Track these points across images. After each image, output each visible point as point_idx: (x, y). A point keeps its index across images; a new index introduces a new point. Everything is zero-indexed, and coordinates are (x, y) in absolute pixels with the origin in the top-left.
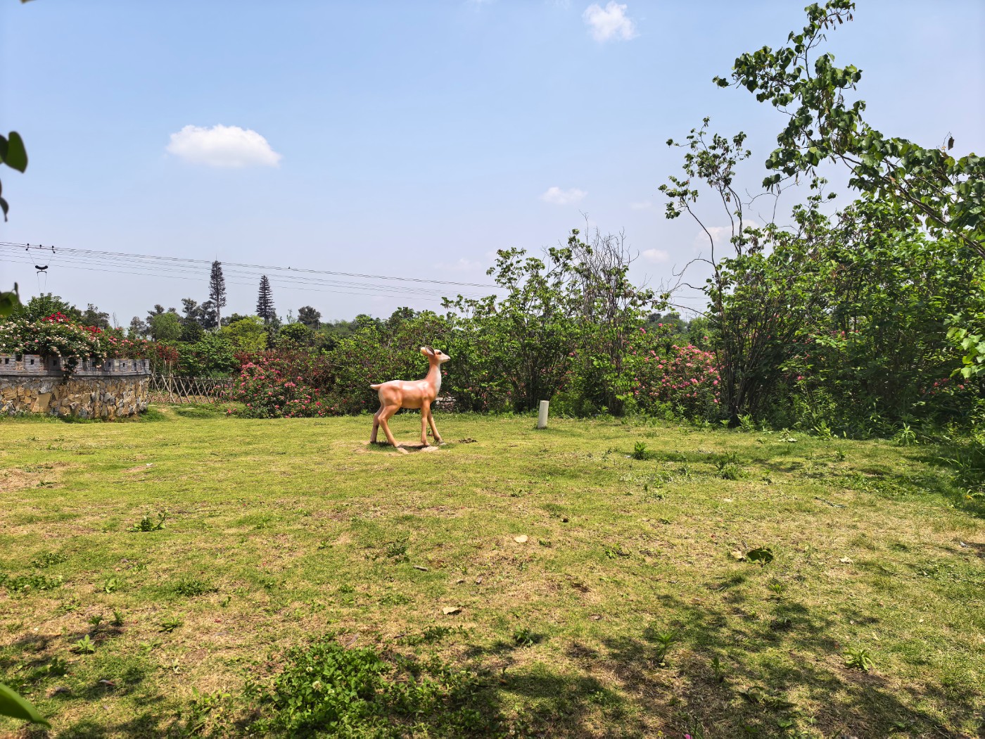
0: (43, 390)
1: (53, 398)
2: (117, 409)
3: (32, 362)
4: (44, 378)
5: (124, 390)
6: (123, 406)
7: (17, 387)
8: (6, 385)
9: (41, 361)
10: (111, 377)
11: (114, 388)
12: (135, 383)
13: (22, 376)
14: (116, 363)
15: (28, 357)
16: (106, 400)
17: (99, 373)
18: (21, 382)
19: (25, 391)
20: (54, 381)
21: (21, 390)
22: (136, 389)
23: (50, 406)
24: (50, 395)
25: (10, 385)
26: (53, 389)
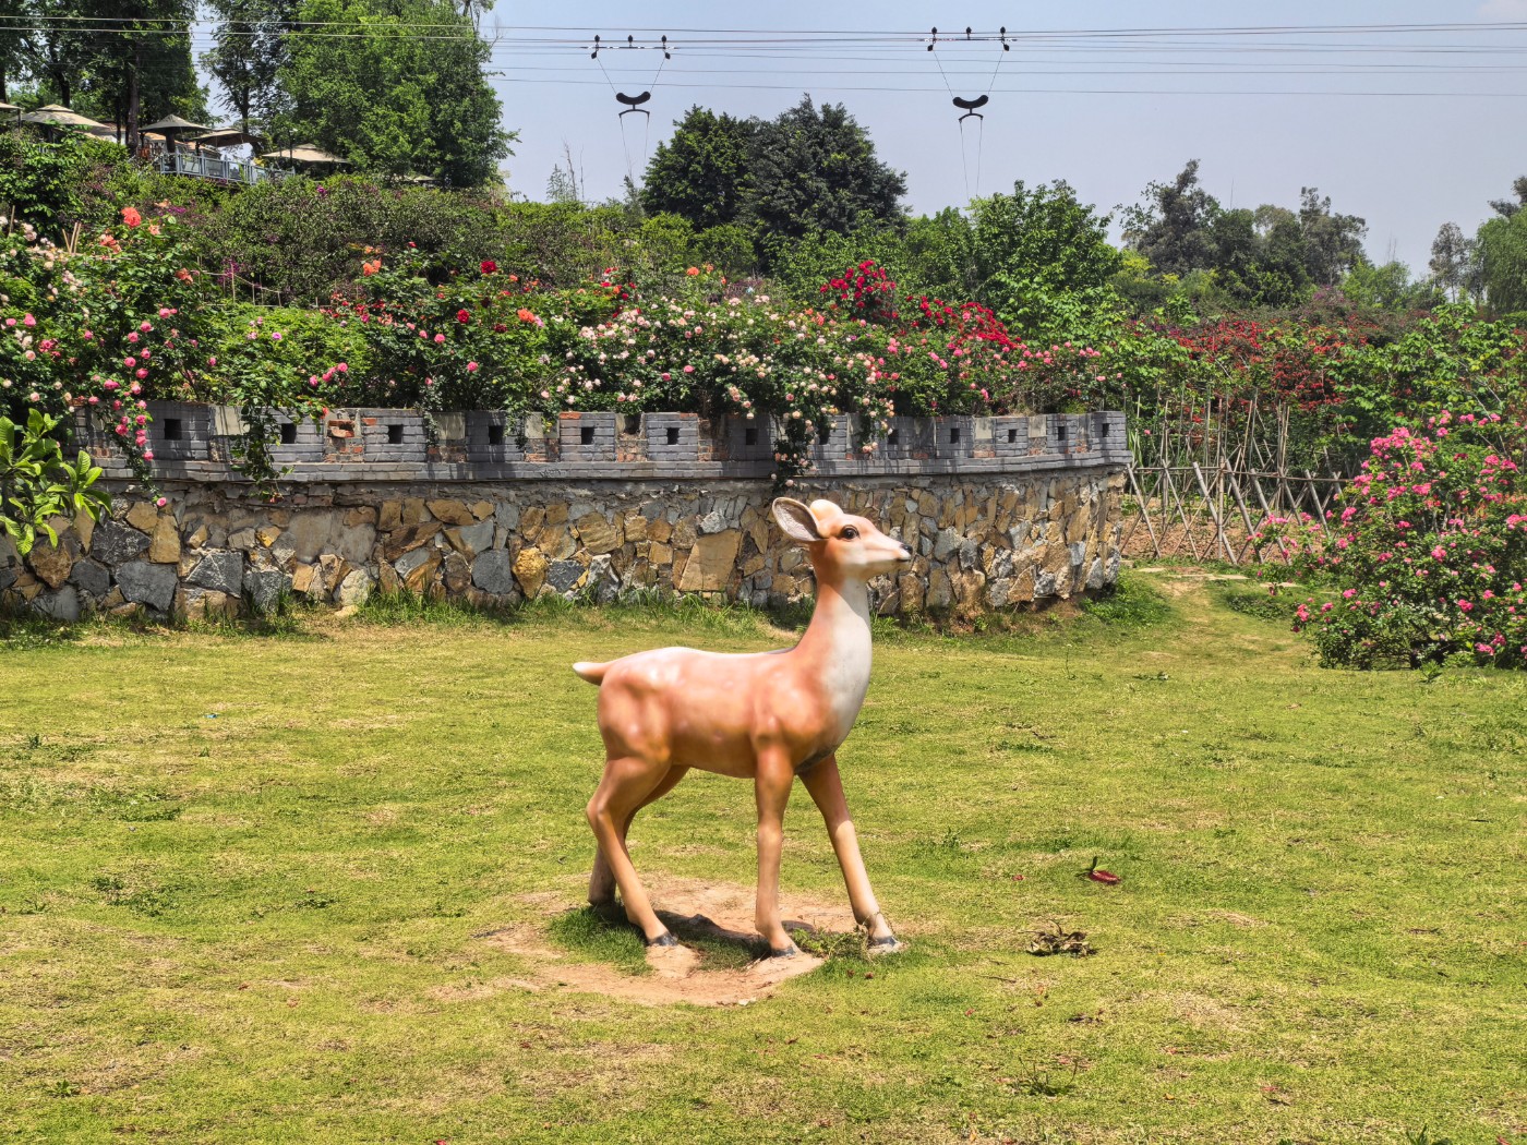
0: (711, 522)
1: (749, 546)
2: (990, 581)
3: (672, 435)
4: (711, 486)
5: (1014, 518)
6: (1012, 574)
7: (624, 515)
8: (586, 509)
9: (703, 431)
10: (958, 478)
11: (973, 512)
12: (1061, 495)
13: (636, 481)
14: (981, 430)
15: (657, 421)
16: (941, 553)
17: (914, 466)
18: (633, 499)
19: (651, 527)
20: (749, 494)
21: (634, 523)
22: (1067, 517)
23: (738, 572)
24: (737, 537)
25: (600, 507)
26: (746, 520)
